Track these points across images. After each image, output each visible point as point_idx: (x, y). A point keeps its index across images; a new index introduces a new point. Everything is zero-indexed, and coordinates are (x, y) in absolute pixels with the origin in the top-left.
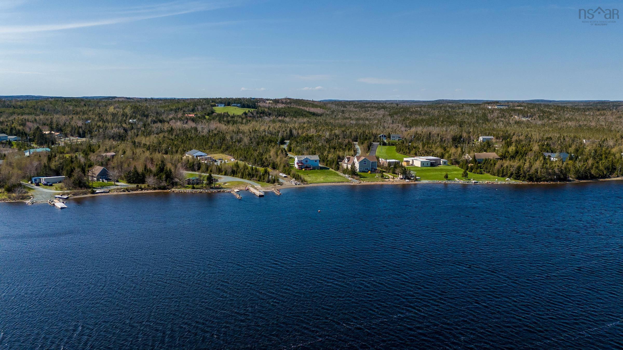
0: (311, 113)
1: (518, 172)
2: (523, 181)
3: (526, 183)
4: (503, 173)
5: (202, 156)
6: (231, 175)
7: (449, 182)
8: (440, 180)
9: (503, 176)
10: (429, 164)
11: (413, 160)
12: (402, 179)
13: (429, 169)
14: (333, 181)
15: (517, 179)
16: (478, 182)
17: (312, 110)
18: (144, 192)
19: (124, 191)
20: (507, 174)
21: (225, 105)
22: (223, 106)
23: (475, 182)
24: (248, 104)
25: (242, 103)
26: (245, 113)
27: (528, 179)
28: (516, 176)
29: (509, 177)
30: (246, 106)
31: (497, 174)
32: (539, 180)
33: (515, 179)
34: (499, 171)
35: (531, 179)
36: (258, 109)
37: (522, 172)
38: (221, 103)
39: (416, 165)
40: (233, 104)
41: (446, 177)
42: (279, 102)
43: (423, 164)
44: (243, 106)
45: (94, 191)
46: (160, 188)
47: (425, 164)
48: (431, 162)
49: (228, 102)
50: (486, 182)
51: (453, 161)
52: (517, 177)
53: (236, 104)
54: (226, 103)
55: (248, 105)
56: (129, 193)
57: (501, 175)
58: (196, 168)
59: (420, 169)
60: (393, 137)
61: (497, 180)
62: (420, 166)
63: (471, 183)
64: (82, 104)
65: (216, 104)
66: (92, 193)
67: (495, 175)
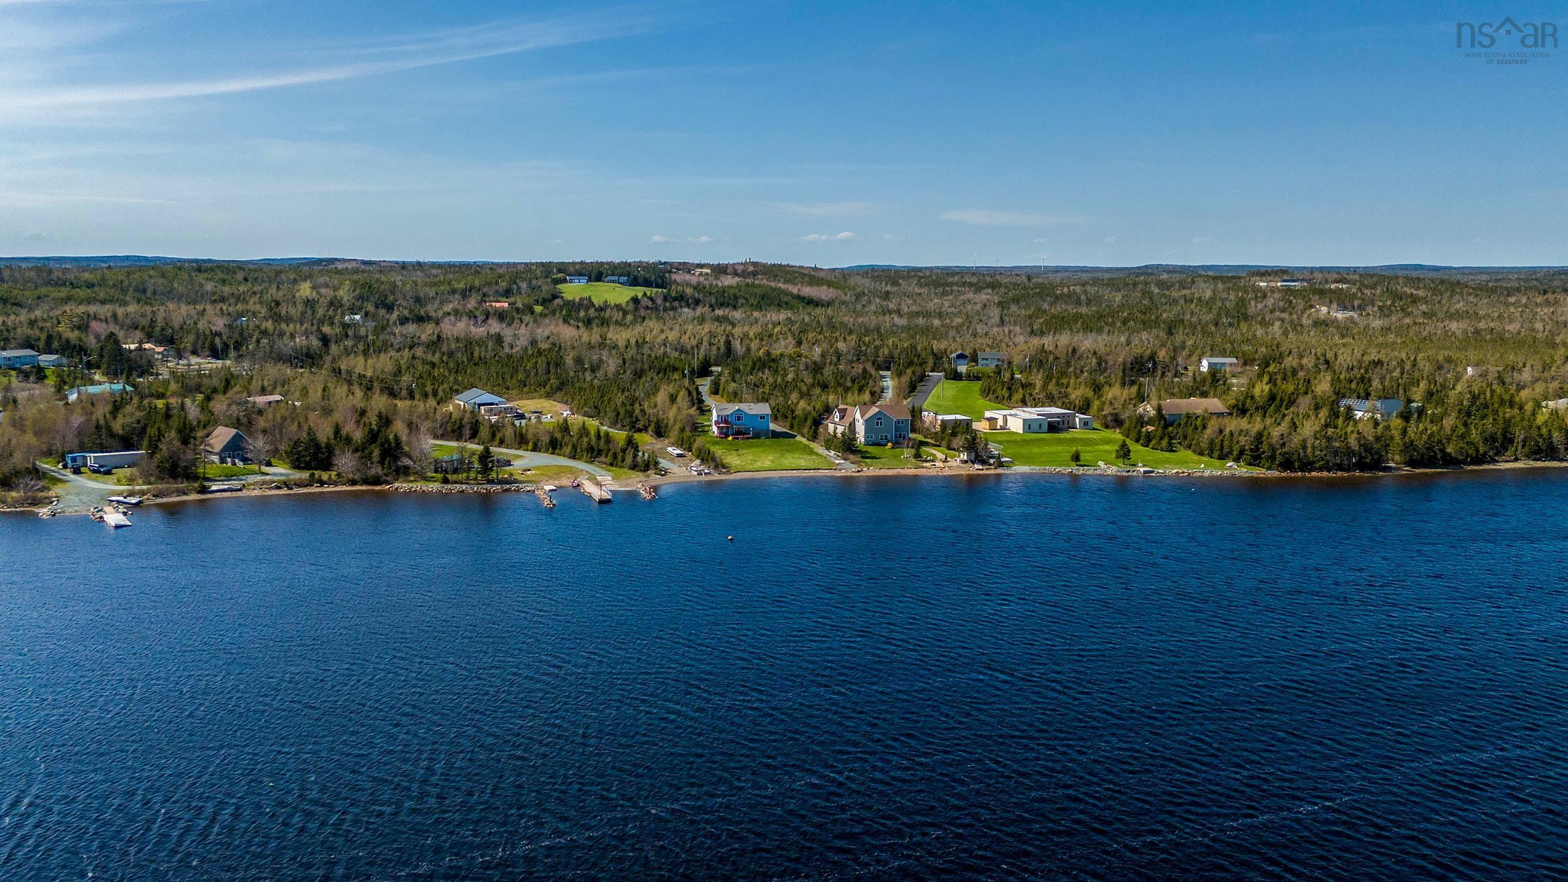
0: (804, 298)
1: (1257, 446)
2: (1268, 469)
3: (1274, 473)
4: (1222, 447)
5: (492, 404)
6: (547, 451)
7: (1081, 471)
8: (1060, 466)
9: (1222, 457)
10: (1045, 427)
11: (1005, 417)
12: (966, 462)
13: (1043, 440)
14: (793, 466)
15: (1255, 465)
16: (1152, 472)
17: (808, 291)
18: (325, 490)
19: (278, 488)
20: (1231, 452)
21: (590, 280)
22: (584, 280)
23: (1145, 472)
24: (647, 276)
25: (630, 274)
26: (635, 300)
27: (1281, 465)
28: (1251, 456)
29: (1237, 460)
30: (641, 280)
31: (1206, 452)
32: (1307, 466)
33: (1250, 464)
34: (1212, 443)
35: (1287, 465)
36: (670, 290)
37: (1265, 447)
38: (580, 274)
39: (1013, 429)
40: (609, 278)
41: (1076, 458)
42: (728, 271)
43: (1028, 425)
44: (634, 282)
45: (204, 487)
46: (366, 481)
47: (1035, 427)
48: (1049, 422)
49: (596, 273)
50: (1174, 471)
51: (1109, 418)
52: (1255, 459)
53: (617, 278)
54: (593, 275)
55: (646, 279)
56: (289, 492)
57: (1216, 454)
58: (467, 432)
59: (1019, 438)
60: (983, 359)
61: (1203, 465)
62: (1021, 431)
63: (1135, 473)
64: (240, 276)
65: (568, 278)
66: (200, 492)
67: (1201, 454)
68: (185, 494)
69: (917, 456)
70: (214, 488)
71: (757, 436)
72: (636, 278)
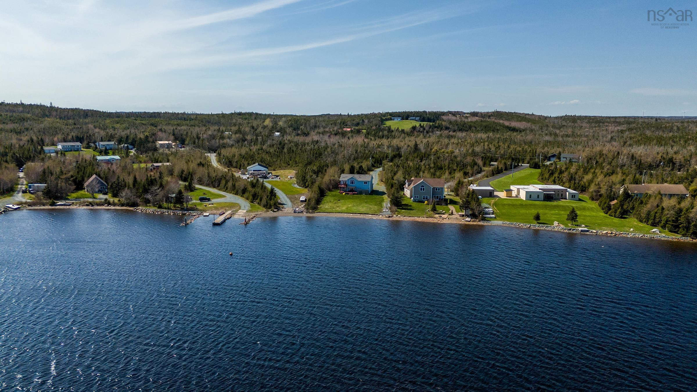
0: (511, 128)
1: (677, 218)
2: (684, 236)
3: (689, 239)
7: (543, 228)
8: (525, 223)
9: (654, 225)
10: (542, 197)
11: (518, 190)
13: (535, 205)
15: (675, 232)
16: (588, 231)
17: (516, 124)
18: (109, 208)
19: (87, 205)
20: (660, 222)
21: (403, 119)
22: (399, 119)
23: (582, 231)
24: (430, 117)
25: (422, 116)
27: (694, 233)
28: (673, 225)
29: (663, 228)
30: (426, 119)
31: (644, 220)
33: (672, 231)
34: (649, 214)
36: (436, 123)
37: (683, 219)
38: (399, 116)
39: (522, 198)
40: (411, 118)
41: (537, 218)
42: (479, 115)
43: (530, 195)
44: (423, 120)
46: (128, 205)
47: (534, 197)
48: (544, 194)
50: (605, 232)
52: (676, 228)
53: (414, 118)
54: (405, 117)
55: (428, 118)
56: (92, 208)
59: (524, 203)
60: (564, 158)
61: (632, 230)
62: (524, 199)
63: (574, 232)
65: (392, 118)
66: (51, 205)
67: (641, 221)
68: (44, 205)
69: (434, 210)
70: (60, 203)
71: (361, 193)
72: (424, 118)
